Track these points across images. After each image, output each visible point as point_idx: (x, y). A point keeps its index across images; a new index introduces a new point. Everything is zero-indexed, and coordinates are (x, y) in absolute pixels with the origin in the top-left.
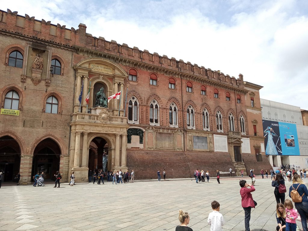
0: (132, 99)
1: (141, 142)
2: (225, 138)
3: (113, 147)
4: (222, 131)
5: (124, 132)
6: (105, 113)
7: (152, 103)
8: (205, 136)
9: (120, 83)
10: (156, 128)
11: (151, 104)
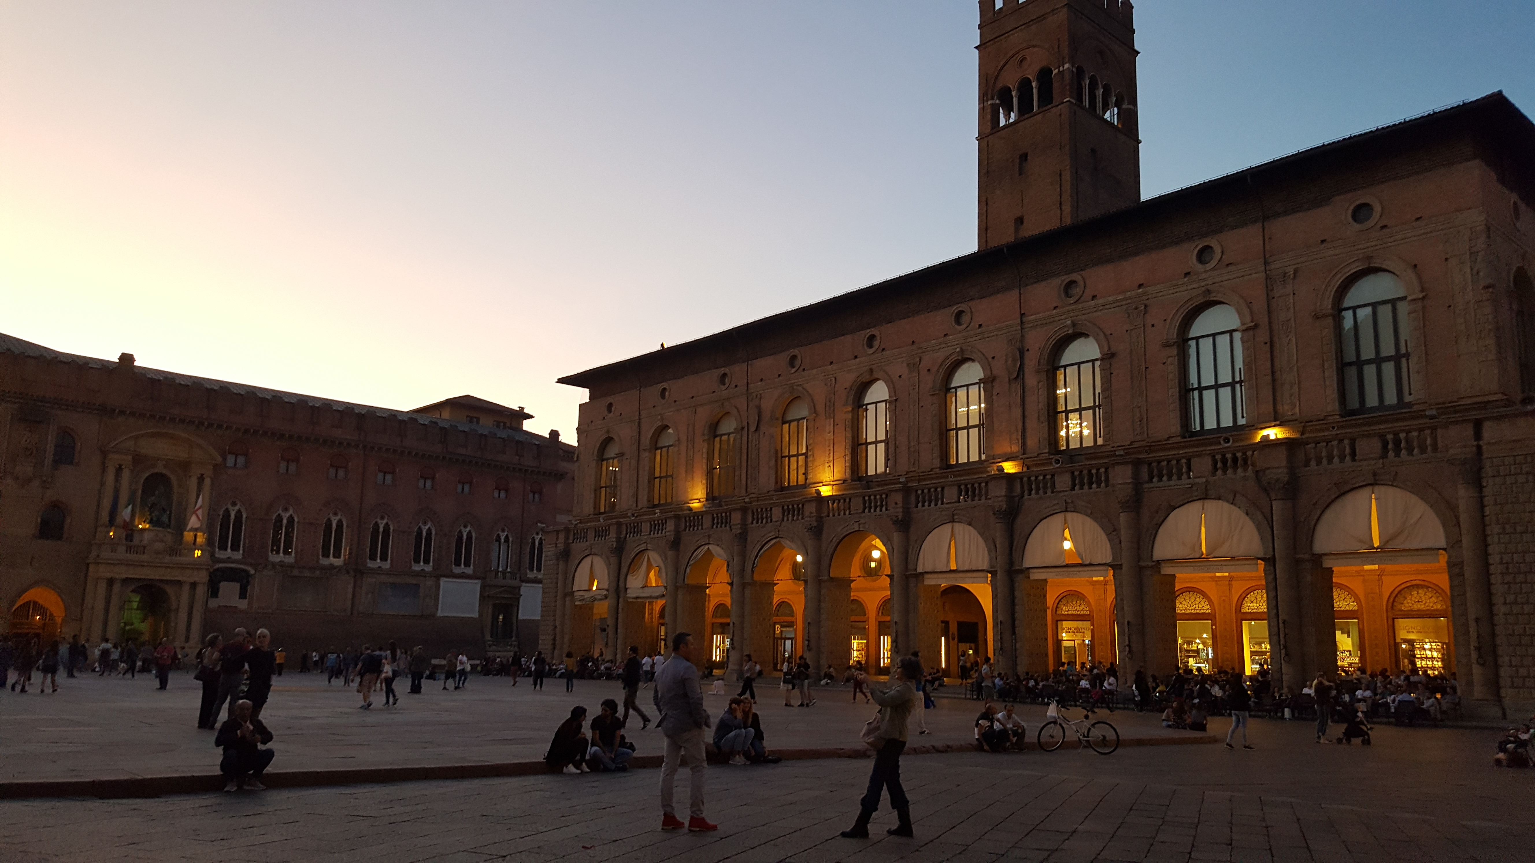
0: (230, 506)
1: (243, 595)
2: (475, 586)
3: (174, 605)
4: (469, 571)
5: (202, 577)
6: (162, 541)
7: (280, 512)
8: (414, 582)
9: (202, 475)
10: (281, 566)
11: (277, 514)
